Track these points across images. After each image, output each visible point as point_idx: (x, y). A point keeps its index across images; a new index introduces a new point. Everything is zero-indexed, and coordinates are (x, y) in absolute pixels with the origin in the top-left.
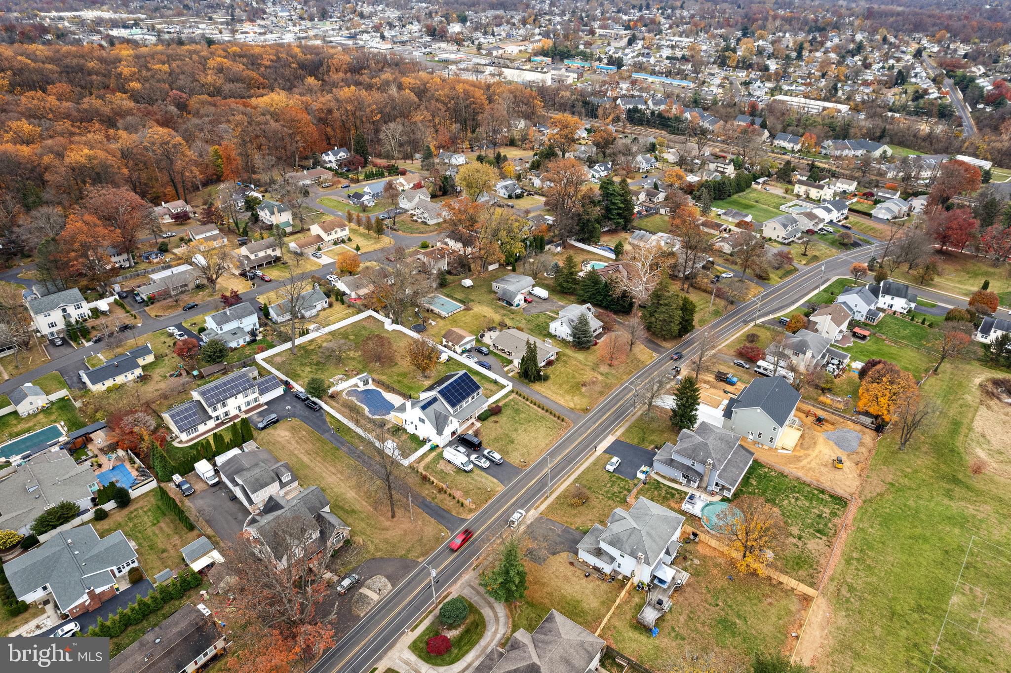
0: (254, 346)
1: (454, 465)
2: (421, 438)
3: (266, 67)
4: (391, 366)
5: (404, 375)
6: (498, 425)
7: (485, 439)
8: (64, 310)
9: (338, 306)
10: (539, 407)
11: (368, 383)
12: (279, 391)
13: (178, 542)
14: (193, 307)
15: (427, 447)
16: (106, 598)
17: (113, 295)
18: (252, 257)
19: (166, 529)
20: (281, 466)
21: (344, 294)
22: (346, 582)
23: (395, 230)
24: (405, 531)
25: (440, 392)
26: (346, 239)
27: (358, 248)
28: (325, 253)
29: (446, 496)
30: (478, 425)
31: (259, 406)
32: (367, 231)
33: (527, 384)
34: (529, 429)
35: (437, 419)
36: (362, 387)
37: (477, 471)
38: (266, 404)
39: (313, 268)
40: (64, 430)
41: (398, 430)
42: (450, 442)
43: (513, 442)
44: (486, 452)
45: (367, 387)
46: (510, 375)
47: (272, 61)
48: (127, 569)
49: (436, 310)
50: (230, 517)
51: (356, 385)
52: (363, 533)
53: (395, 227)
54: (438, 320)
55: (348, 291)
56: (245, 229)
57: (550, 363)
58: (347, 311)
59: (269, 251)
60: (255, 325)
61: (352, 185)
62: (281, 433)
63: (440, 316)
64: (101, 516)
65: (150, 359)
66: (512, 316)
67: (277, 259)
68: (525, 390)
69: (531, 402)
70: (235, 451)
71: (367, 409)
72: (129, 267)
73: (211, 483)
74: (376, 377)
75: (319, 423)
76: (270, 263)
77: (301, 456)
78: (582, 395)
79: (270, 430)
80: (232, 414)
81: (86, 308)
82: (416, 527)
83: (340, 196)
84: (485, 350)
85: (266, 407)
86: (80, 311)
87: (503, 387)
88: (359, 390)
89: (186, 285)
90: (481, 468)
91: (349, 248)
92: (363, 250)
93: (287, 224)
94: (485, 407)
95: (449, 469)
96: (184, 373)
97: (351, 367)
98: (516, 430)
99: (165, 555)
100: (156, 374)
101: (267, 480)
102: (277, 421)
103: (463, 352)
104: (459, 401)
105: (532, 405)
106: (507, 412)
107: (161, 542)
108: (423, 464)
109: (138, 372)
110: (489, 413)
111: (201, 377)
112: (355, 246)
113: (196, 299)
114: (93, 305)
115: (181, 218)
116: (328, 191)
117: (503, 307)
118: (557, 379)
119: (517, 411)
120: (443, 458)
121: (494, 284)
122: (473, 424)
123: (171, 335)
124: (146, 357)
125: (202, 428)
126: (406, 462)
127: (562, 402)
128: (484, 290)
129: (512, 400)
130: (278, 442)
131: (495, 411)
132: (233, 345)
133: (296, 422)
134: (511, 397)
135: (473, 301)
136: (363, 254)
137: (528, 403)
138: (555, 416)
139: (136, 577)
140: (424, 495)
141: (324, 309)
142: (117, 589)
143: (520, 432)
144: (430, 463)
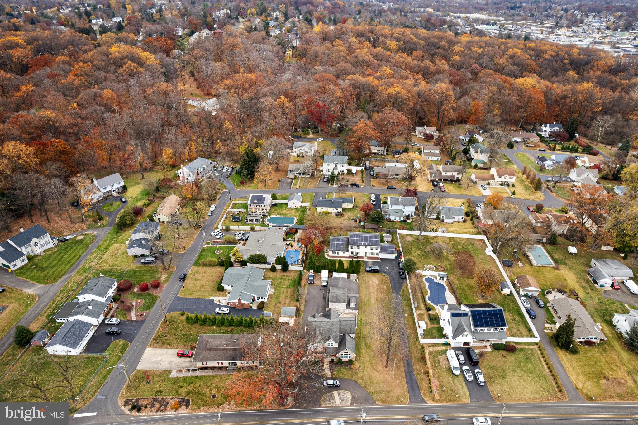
0: (403, 224)
1: (449, 363)
2: (444, 333)
3: (545, 59)
4: (467, 277)
5: (470, 287)
6: (504, 359)
7: (484, 363)
8: (336, 165)
9: (469, 224)
10: (549, 368)
11: (443, 280)
12: (392, 256)
13: (287, 303)
14: (393, 188)
15: (442, 341)
16: (245, 307)
17: (363, 166)
18: (443, 173)
19: (289, 293)
20: (355, 297)
21: (478, 218)
22: (330, 382)
23: (551, 191)
24: (385, 380)
25: (472, 312)
26: (511, 184)
27: (514, 193)
28: (490, 188)
29: (426, 378)
30: (489, 349)
31: (377, 258)
32: (530, 185)
33: (555, 346)
34: (526, 378)
35: (458, 327)
36: (438, 280)
37: (461, 378)
38: (381, 259)
39: (475, 195)
40: (295, 222)
41: (435, 319)
42: (460, 348)
43: (504, 378)
44: (476, 371)
45: (441, 282)
46: (546, 331)
47: (552, 56)
48: (260, 300)
49: (531, 258)
50: (316, 307)
51: (436, 277)
52: (363, 363)
53: (553, 189)
54: (527, 265)
55: (482, 218)
56: (455, 155)
57: (588, 343)
58: (471, 230)
59: (455, 174)
60: (412, 212)
61: (548, 151)
62: (374, 280)
63: (530, 263)
64: (273, 269)
65: (350, 206)
66: (590, 291)
67: (458, 180)
68: (549, 350)
69: (545, 361)
70: (344, 275)
71: (429, 295)
72: (383, 155)
73: (323, 284)
74: (452, 278)
75: (397, 286)
76: (452, 181)
77: (372, 298)
78: (598, 384)
79: (370, 275)
80: (360, 255)
81: (346, 168)
82: (393, 382)
83: (533, 156)
84: (541, 303)
85: (380, 261)
86: (342, 169)
87: (533, 336)
88: (435, 281)
89: (398, 175)
90: (465, 378)
91: (508, 191)
92: (516, 196)
93: (482, 161)
94: (504, 341)
95: (444, 364)
96: (358, 221)
97: (443, 265)
98: (514, 371)
99: (278, 305)
100: (347, 215)
101: (341, 300)
102: (377, 272)
103: (524, 296)
104: (482, 326)
105: (544, 363)
106: (519, 356)
107: (282, 298)
108: (431, 349)
109: (340, 210)
110: (503, 347)
111: (364, 227)
112: (513, 191)
113: (398, 184)
114: (350, 167)
115: (428, 138)
116: (528, 150)
117: (588, 281)
118: (585, 359)
119: (528, 359)
120: (446, 354)
121: (593, 261)
122: (486, 346)
123: (370, 198)
124: (349, 204)
125: (341, 254)
126: (422, 341)
127: (573, 378)
128: (584, 261)
129: (531, 350)
130: (369, 284)
131: (510, 348)
132: (392, 218)
133: (386, 278)
134: (531, 347)
135: (566, 264)
136: (515, 198)
137: (542, 359)
138: (556, 383)
139: (261, 306)
140: (415, 367)
141: (459, 222)
142: (251, 307)
143: (516, 374)
144: (436, 352)
